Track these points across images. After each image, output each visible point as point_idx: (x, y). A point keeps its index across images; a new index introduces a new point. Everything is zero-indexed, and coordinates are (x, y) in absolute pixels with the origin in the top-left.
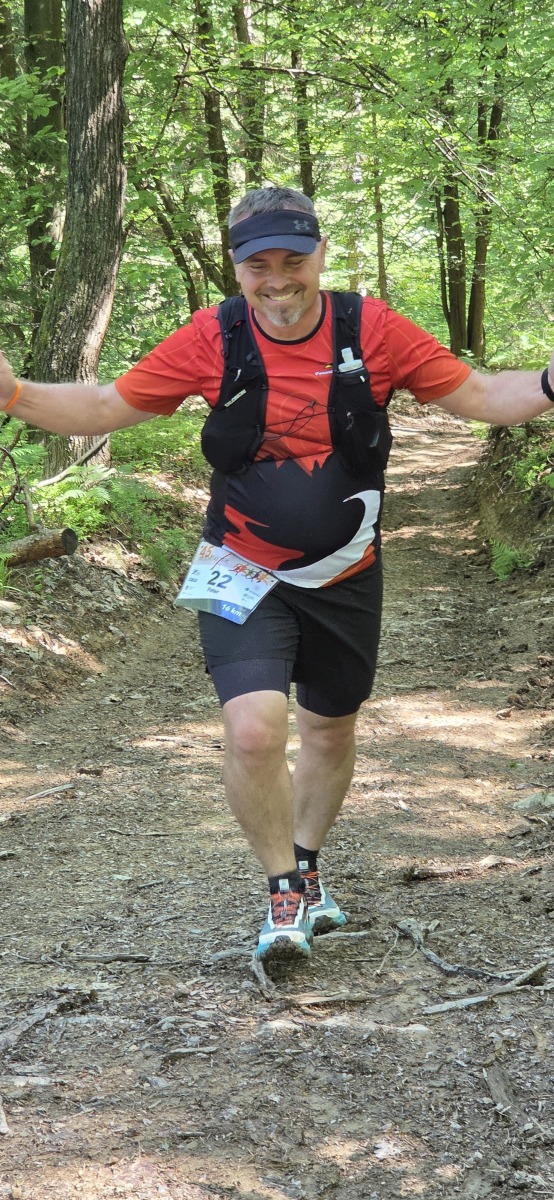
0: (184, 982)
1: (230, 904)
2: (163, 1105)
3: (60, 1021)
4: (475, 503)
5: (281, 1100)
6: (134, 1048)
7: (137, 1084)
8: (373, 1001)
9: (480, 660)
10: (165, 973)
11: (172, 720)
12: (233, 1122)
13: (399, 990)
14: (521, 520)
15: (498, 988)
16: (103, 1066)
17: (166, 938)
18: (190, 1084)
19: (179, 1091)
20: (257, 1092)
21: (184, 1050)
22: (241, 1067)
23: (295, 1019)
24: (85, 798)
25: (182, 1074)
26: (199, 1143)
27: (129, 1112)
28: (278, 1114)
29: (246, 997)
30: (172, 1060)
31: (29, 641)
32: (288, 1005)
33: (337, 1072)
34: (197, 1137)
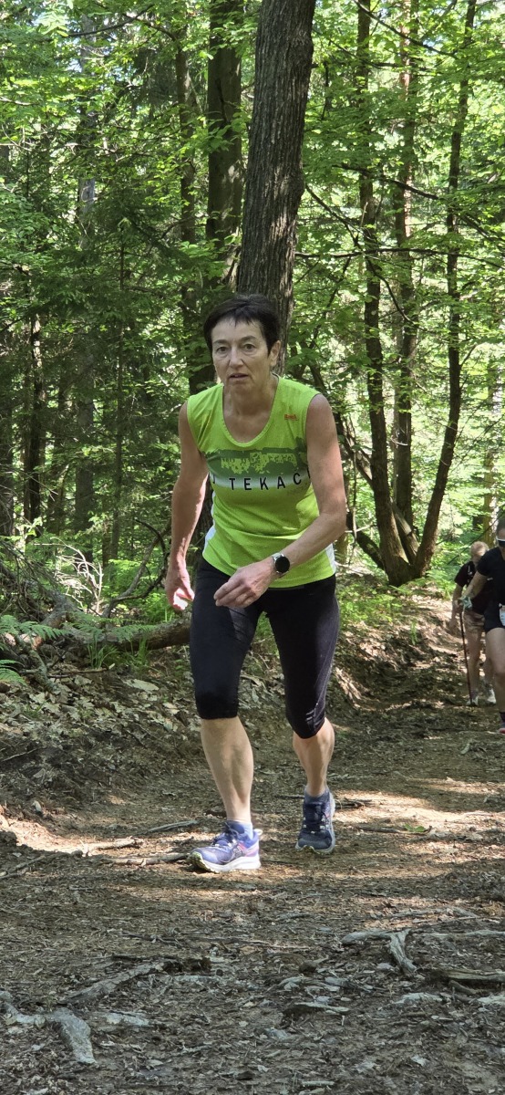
2: (282, 1056)
3: (166, 978)
5: (427, 1063)
6: (250, 1004)
7: (253, 1034)
12: (367, 1076)
16: (213, 1018)
17: (291, 932)
18: (316, 1039)
19: (302, 1044)
20: (398, 1052)
21: (311, 1004)
22: (379, 1027)
23: (442, 994)
24: (210, 832)
25: (307, 1029)
26: (326, 1091)
27: (241, 1059)
28: (424, 1075)
29: (383, 976)
30: (295, 1014)
31: (164, 715)
32: (434, 977)
33: (495, 1046)
34: (324, 1086)
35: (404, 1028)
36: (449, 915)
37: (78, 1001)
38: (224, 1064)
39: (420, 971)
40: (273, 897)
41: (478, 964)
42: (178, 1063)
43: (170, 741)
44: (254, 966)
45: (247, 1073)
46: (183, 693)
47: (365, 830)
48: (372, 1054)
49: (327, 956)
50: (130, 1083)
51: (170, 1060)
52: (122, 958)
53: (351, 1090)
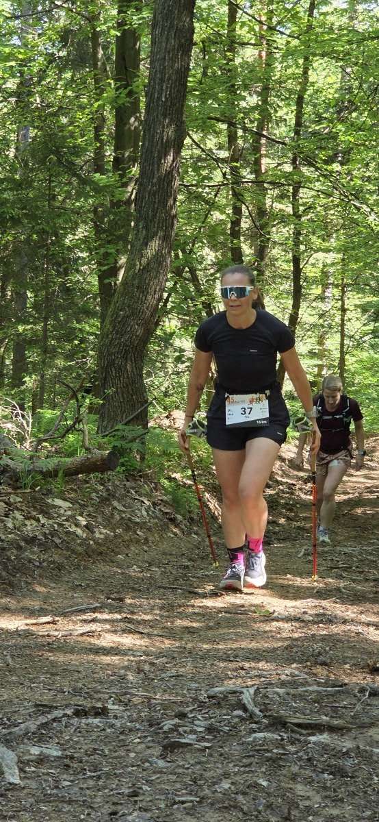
2: (161, 779)
3: (75, 721)
5: (269, 785)
6: (138, 740)
7: (139, 763)
8: (349, 730)
12: (224, 794)
13: (372, 725)
16: (110, 750)
17: (169, 687)
19: (176, 770)
20: (247, 776)
21: (183, 741)
22: (233, 758)
23: (281, 734)
24: (110, 613)
25: (179, 760)
26: (193, 805)
27: (130, 781)
28: (266, 793)
29: (237, 720)
30: (171, 748)
31: (77, 525)
32: (276, 721)
33: (320, 772)
34: (192, 801)
35: (253, 759)
36: (287, 675)
37: (8, 737)
38: (117, 785)
39: (265, 717)
40: (155, 661)
41: (308, 711)
42: (83, 784)
43: (80, 545)
44: (141, 712)
45: (134, 791)
46: (91, 509)
47: (226, 612)
48: (228, 778)
49: (196, 706)
50: (47, 798)
51: (77, 782)
52: (42, 705)
53: (212, 804)
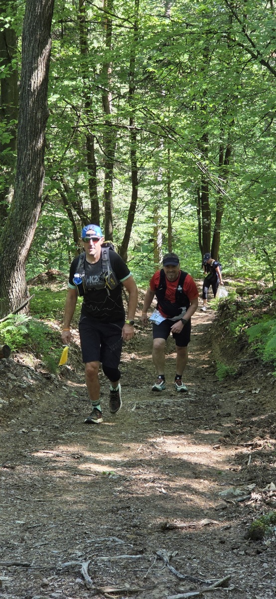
0: (47, 578)
1: (74, 538)
4: (210, 342)
8: (141, 592)
9: (207, 419)
10: (38, 573)
11: (52, 443)
13: (155, 587)
14: (232, 351)
15: (205, 588)
17: (40, 555)
29: (77, 587)
36: (111, 541)
39: (94, 583)
